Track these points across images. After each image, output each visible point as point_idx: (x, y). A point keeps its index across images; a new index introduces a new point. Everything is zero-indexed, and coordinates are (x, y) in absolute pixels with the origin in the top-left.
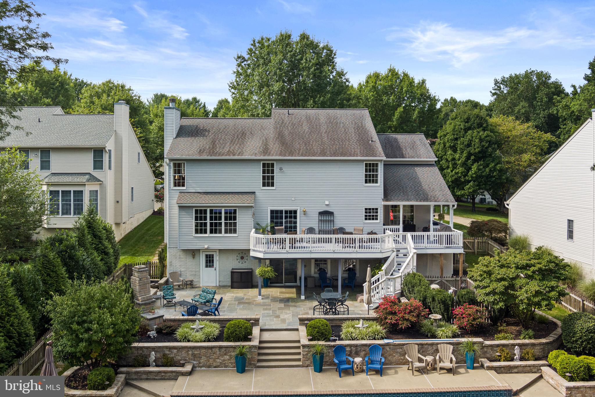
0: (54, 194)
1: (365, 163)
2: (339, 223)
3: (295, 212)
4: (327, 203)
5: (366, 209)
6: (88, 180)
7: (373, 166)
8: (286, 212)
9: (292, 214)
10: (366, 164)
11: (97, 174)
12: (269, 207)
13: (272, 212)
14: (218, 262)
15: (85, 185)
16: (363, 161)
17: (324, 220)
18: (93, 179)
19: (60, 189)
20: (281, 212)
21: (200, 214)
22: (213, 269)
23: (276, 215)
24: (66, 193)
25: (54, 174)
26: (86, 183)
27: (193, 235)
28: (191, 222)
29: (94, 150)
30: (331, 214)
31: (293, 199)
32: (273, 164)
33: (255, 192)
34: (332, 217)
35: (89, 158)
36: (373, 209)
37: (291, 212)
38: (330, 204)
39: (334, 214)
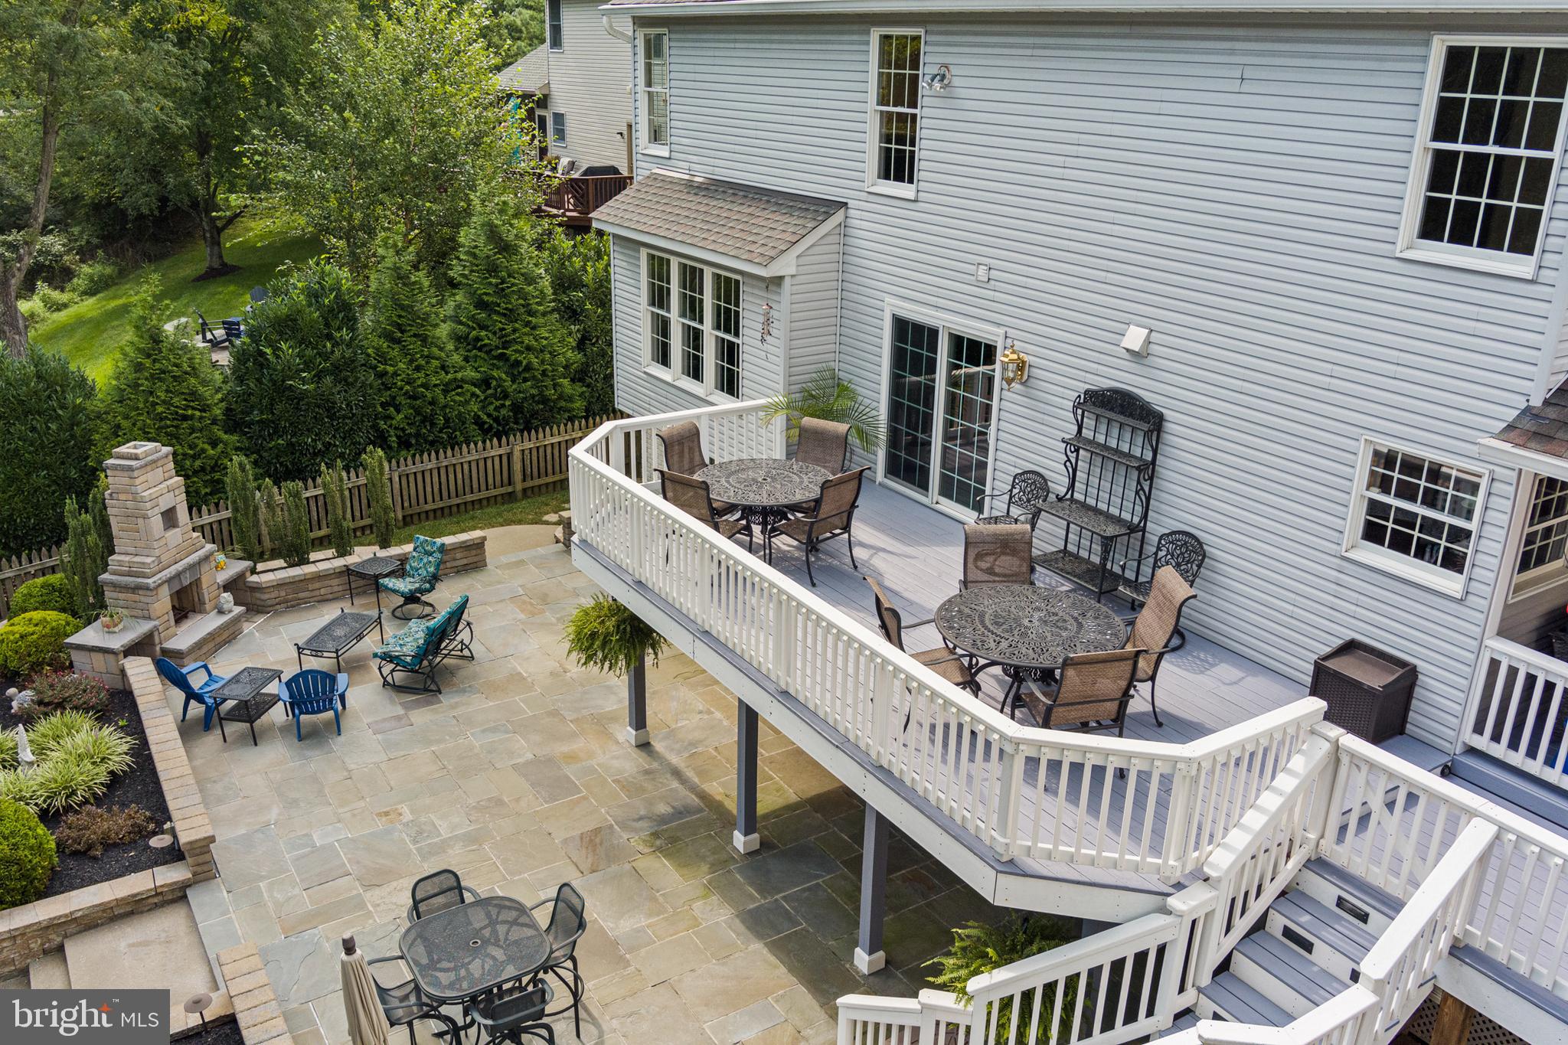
2: (1181, 500)
3: (990, 355)
4: (1135, 338)
5: (1383, 458)
7: (1519, 84)
8: (955, 345)
9: (978, 365)
12: (888, 299)
13: (900, 326)
17: (1104, 450)
20: (935, 335)
23: (913, 347)
27: (643, 362)
28: (636, 308)
30: (1143, 420)
31: (982, 273)
32: (919, 40)
33: (846, 204)
34: (1151, 448)
36: (1439, 474)
37: (974, 348)
38: (1154, 348)
39: (1168, 426)
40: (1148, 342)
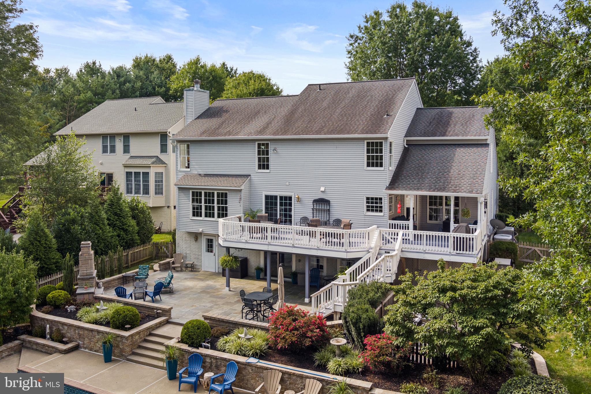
0: (129, 174)
1: (366, 142)
2: (335, 214)
3: (290, 198)
4: (322, 189)
5: (368, 198)
6: (153, 163)
7: (377, 146)
8: (281, 198)
9: (287, 201)
10: (368, 144)
11: (163, 157)
12: (263, 192)
13: (267, 197)
14: (217, 248)
15: (150, 167)
16: (364, 139)
17: (319, 209)
18: (159, 161)
19: (133, 170)
20: (276, 197)
21: (196, 196)
22: (213, 254)
23: (270, 200)
24: (137, 174)
25: (132, 157)
26: (150, 165)
27: (190, 217)
28: (188, 205)
29: (161, 135)
30: (326, 202)
31: (287, 183)
32: (268, 144)
33: (250, 175)
34: (328, 206)
35: (157, 142)
36: (376, 199)
37: (286, 198)
38: (326, 190)
39: (331, 202)
40: (325, 189)
